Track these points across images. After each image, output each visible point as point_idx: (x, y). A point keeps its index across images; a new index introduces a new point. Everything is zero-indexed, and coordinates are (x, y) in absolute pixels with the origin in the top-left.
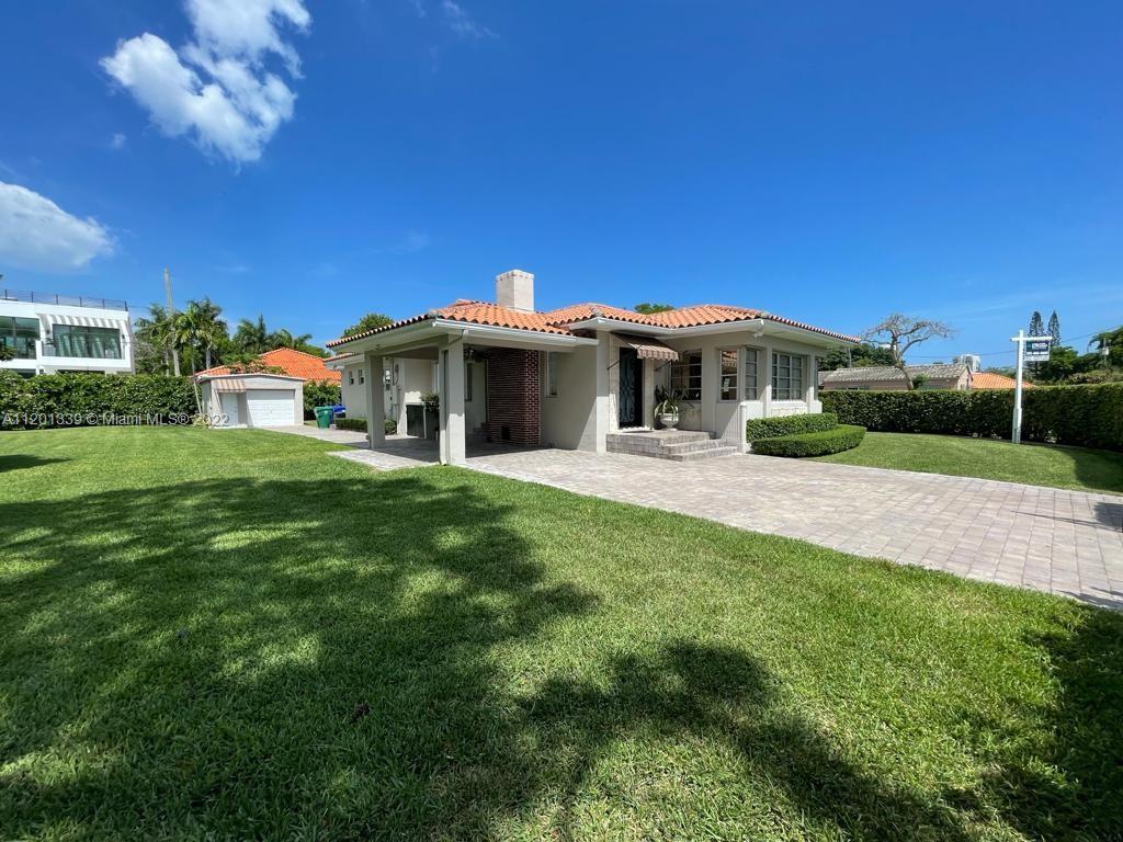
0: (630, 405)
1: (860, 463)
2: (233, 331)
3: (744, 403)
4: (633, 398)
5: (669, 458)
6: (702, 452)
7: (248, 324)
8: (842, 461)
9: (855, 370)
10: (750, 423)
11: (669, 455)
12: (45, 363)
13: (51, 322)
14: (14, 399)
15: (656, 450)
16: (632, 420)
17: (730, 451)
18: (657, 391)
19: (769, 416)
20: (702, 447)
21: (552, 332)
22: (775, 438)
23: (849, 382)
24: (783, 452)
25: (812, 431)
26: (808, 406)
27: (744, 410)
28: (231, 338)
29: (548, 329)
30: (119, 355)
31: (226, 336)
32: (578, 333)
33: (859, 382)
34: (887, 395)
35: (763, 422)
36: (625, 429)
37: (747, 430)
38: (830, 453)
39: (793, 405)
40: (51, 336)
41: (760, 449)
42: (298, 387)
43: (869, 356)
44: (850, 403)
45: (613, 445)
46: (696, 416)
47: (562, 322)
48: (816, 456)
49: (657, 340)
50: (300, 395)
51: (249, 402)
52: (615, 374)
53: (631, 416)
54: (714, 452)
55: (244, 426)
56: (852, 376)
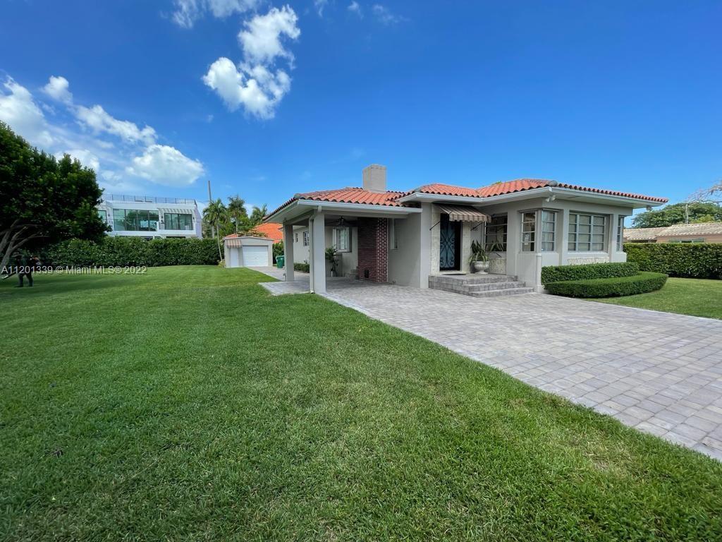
0: (451, 255)
1: (641, 306)
2: (250, 213)
3: (540, 254)
4: (454, 251)
5: (468, 295)
6: (498, 291)
7: (257, 208)
8: (624, 303)
9: (691, 226)
10: (544, 269)
11: (470, 293)
12: (161, 233)
13: (164, 212)
14: (143, 251)
15: (459, 288)
16: (452, 266)
17: (526, 291)
18: (473, 245)
19: (565, 263)
20: (500, 287)
21: (391, 205)
22: (565, 282)
23: (682, 236)
24: (570, 293)
25: (607, 277)
26: (610, 256)
27: (540, 259)
28: (249, 217)
29: (389, 203)
30: (192, 228)
31: (246, 216)
32: (405, 204)
33: (693, 236)
34: (704, 246)
35: (557, 269)
36: (445, 273)
37: (542, 275)
38: (618, 296)
39: (592, 255)
40: (163, 220)
41: (552, 289)
42: (270, 244)
43: (713, 214)
44: (665, 254)
45: (434, 284)
46: (503, 264)
47: (396, 198)
48: (604, 297)
49: (472, 207)
50: (271, 248)
51: (244, 253)
52: (436, 233)
53: (452, 262)
54: (510, 292)
55: (242, 267)
56: (685, 231)
